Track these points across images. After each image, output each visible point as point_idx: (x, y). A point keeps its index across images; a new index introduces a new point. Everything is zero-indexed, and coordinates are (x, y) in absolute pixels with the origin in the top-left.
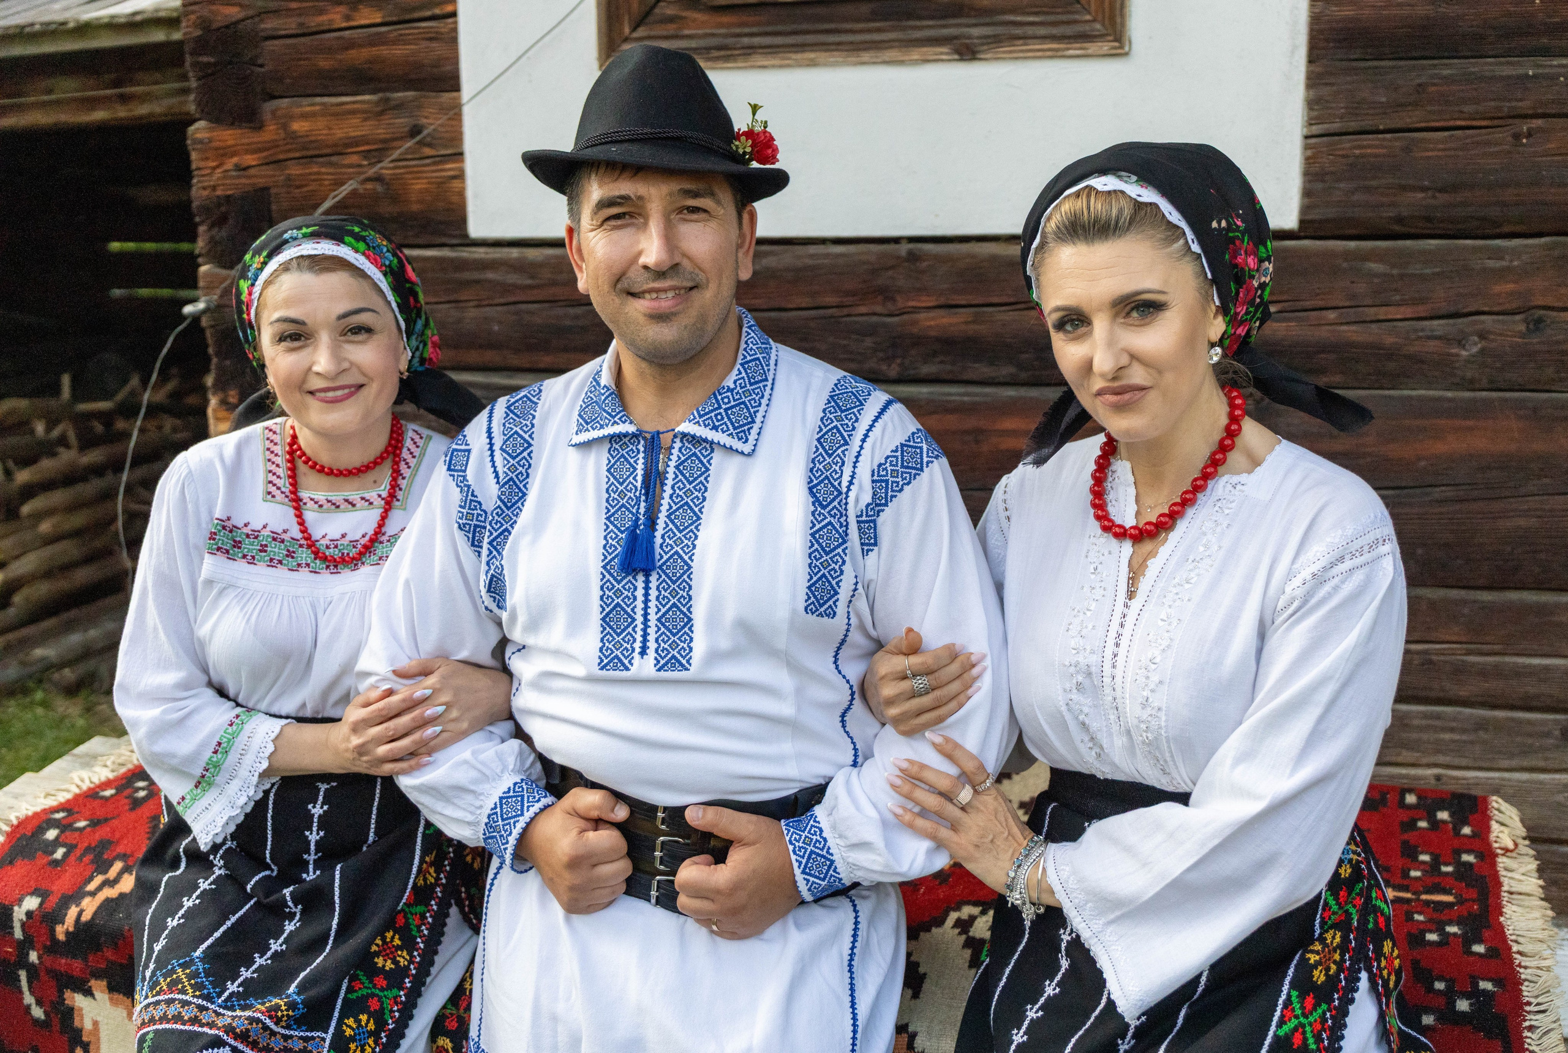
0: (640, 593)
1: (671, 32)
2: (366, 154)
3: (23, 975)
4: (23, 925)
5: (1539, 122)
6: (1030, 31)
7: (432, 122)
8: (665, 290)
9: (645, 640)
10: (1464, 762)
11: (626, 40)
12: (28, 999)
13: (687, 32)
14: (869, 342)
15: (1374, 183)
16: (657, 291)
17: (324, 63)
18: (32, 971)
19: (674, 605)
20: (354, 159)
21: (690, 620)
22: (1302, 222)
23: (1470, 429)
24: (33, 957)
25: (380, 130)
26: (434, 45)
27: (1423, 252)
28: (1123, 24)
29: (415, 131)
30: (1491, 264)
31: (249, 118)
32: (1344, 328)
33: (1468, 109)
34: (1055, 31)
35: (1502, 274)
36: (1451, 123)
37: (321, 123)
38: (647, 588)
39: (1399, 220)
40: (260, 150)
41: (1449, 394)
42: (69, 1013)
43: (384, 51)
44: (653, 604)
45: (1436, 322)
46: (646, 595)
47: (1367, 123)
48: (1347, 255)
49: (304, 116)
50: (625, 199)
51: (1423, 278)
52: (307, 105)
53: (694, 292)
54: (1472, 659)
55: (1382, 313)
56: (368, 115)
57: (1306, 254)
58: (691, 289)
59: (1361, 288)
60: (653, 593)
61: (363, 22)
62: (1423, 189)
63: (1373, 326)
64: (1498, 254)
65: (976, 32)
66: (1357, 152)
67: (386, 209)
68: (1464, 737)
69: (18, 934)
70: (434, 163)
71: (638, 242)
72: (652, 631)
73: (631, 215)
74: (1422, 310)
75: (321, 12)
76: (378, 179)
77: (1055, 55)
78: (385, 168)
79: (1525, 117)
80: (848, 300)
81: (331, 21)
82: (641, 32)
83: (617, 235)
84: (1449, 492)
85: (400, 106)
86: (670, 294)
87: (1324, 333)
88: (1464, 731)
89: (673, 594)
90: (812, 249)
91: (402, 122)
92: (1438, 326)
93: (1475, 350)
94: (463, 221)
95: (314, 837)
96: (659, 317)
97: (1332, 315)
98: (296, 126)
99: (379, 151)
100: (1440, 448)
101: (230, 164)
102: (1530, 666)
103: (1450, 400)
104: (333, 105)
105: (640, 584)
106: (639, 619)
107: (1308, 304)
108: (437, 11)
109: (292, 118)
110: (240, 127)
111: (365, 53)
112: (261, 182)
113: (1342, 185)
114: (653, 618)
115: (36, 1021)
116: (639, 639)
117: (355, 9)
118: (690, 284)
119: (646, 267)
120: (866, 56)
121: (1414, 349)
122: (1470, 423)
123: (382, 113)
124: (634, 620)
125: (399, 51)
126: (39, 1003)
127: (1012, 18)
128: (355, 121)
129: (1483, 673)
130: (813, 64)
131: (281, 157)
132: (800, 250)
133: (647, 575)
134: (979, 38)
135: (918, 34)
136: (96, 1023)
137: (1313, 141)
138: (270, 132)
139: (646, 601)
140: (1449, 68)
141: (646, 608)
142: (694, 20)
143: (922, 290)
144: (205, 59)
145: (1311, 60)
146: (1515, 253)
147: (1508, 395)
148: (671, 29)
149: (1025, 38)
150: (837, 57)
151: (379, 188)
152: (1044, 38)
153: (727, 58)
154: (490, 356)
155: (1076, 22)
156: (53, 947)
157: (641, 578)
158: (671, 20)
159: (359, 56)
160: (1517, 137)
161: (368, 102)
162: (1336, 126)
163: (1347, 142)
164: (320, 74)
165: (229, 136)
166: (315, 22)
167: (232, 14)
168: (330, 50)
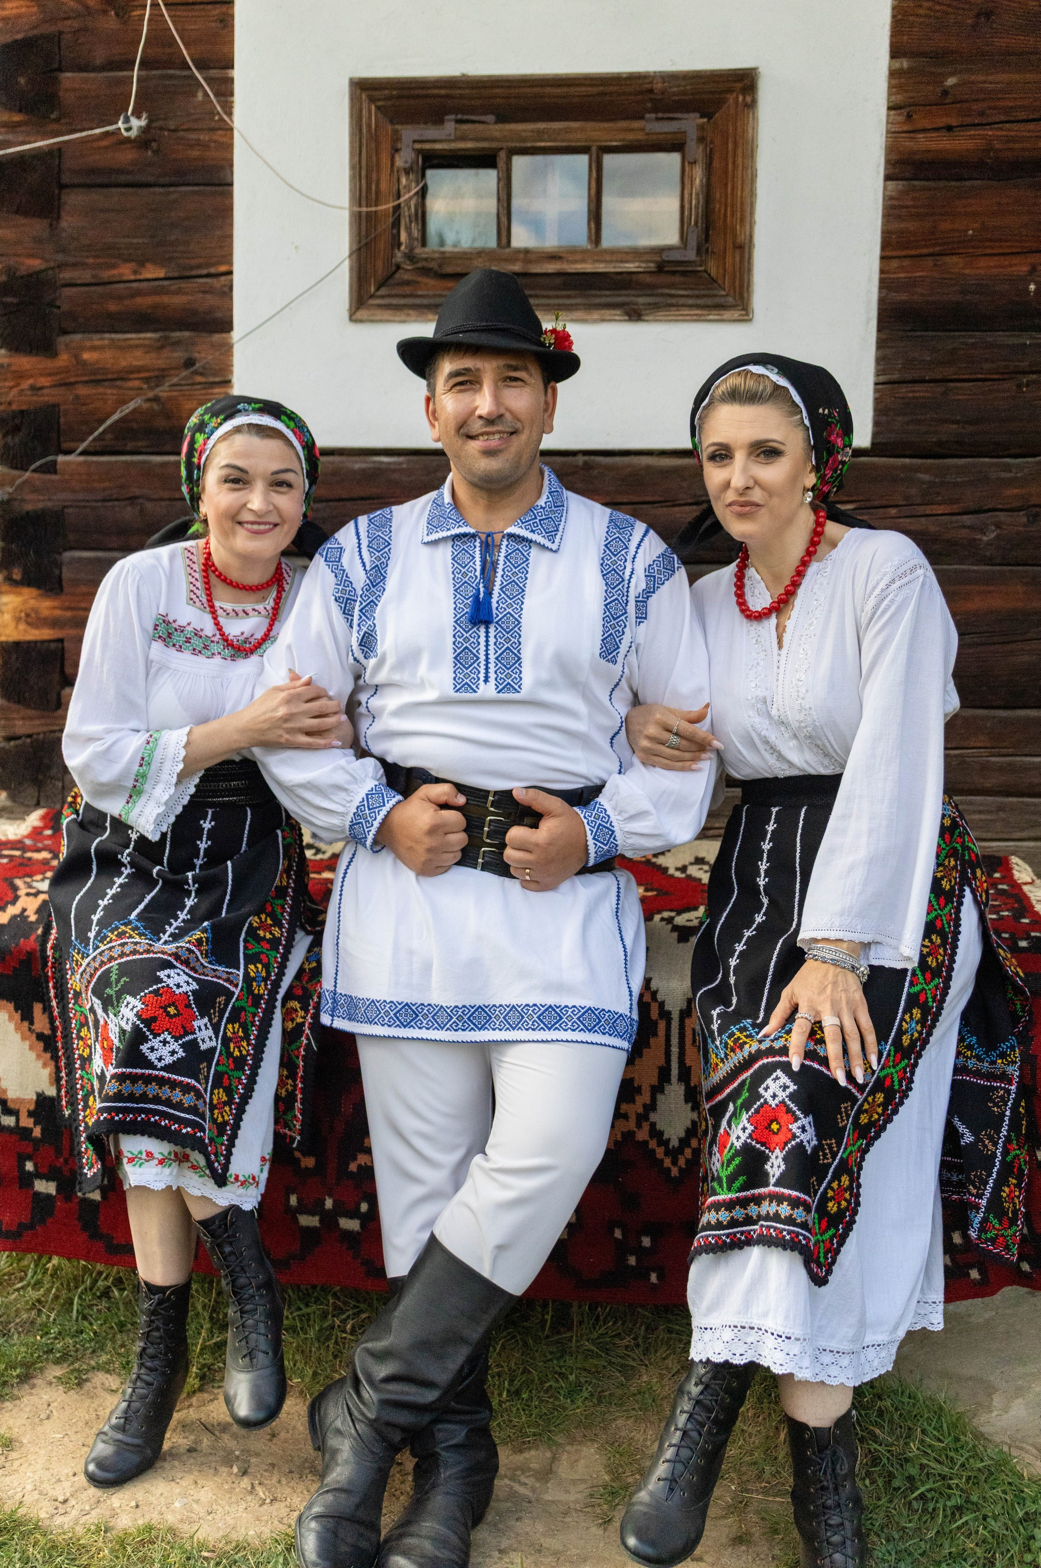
0: (482, 640)
1: (408, 292)
2: (147, 380)
5: (1034, 376)
6: (682, 301)
7: (204, 355)
8: (493, 433)
9: (487, 672)
10: (989, 835)
11: (372, 297)
13: (420, 293)
15: (923, 417)
16: (487, 433)
17: (113, 307)
19: (508, 648)
20: (136, 383)
21: (519, 659)
22: (873, 444)
23: (990, 592)
25: (159, 361)
26: (208, 296)
27: (957, 467)
28: (749, 299)
29: (189, 363)
30: (1003, 475)
31: (47, 348)
32: (901, 520)
33: (987, 366)
34: (699, 302)
35: (1009, 483)
36: (974, 377)
37: (109, 354)
38: (487, 637)
39: (940, 444)
40: (50, 375)
41: (975, 568)
43: (166, 299)
44: (492, 647)
45: (966, 517)
46: (487, 641)
47: (916, 375)
48: (904, 468)
49: (94, 348)
50: (468, 370)
51: (956, 484)
52: (96, 340)
53: (514, 436)
54: (993, 759)
55: (928, 510)
56: (148, 349)
57: (874, 466)
58: (512, 433)
59: (913, 491)
60: (492, 640)
61: (149, 276)
62: (957, 422)
63: (923, 519)
64: (1008, 468)
65: (641, 300)
66: (911, 395)
68: (989, 817)
70: (204, 388)
71: (474, 401)
72: (492, 666)
73: (471, 382)
74: (955, 508)
75: (113, 266)
76: (156, 399)
77: (699, 319)
78: (163, 391)
79: (1024, 373)
81: (121, 275)
82: (383, 291)
83: (461, 396)
84: (975, 639)
85: (177, 343)
86: (497, 436)
88: (989, 812)
89: (508, 640)
91: (179, 355)
92: (967, 519)
93: (993, 535)
95: (203, 845)
96: (489, 453)
97: (893, 511)
98: (86, 356)
99: (158, 377)
100: (969, 606)
101: (26, 384)
102: (1033, 763)
103: (974, 571)
104: (119, 340)
105: (482, 633)
106: (482, 657)
107: (876, 503)
108: (212, 270)
109: (83, 349)
110: (36, 355)
111: (149, 300)
112: (52, 400)
113: (900, 418)
114: (492, 657)
116: (482, 671)
117: (142, 263)
118: (511, 430)
119: (480, 417)
122: (991, 588)
123: (162, 347)
124: (478, 658)
125: (178, 300)
127: (667, 291)
128: (138, 353)
129: (1001, 769)
131: (73, 380)
133: (487, 628)
134: (644, 304)
135: (598, 301)
137: (880, 387)
138: (64, 359)
139: (487, 646)
140: (973, 338)
141: (487, 650)
142: (426, 284)
143: (594, 491)
144: (9, 300)
145: (880, 329)
147: (1015, 568)
148: (407, 290)
149: (677, 306)
151: (156, 407)
152: (691, 306)
155: (715, 296)
157: (483, 629)
158: (408, 283)
159: (144, 302)
160: (1019, 386)
161: (150, 339)
162: (896, 377)
163: (903, 390)
164: (110, 315)
165: (25, 362)
166: (106, 275)
167: (36, 264)
168: (120, 298)
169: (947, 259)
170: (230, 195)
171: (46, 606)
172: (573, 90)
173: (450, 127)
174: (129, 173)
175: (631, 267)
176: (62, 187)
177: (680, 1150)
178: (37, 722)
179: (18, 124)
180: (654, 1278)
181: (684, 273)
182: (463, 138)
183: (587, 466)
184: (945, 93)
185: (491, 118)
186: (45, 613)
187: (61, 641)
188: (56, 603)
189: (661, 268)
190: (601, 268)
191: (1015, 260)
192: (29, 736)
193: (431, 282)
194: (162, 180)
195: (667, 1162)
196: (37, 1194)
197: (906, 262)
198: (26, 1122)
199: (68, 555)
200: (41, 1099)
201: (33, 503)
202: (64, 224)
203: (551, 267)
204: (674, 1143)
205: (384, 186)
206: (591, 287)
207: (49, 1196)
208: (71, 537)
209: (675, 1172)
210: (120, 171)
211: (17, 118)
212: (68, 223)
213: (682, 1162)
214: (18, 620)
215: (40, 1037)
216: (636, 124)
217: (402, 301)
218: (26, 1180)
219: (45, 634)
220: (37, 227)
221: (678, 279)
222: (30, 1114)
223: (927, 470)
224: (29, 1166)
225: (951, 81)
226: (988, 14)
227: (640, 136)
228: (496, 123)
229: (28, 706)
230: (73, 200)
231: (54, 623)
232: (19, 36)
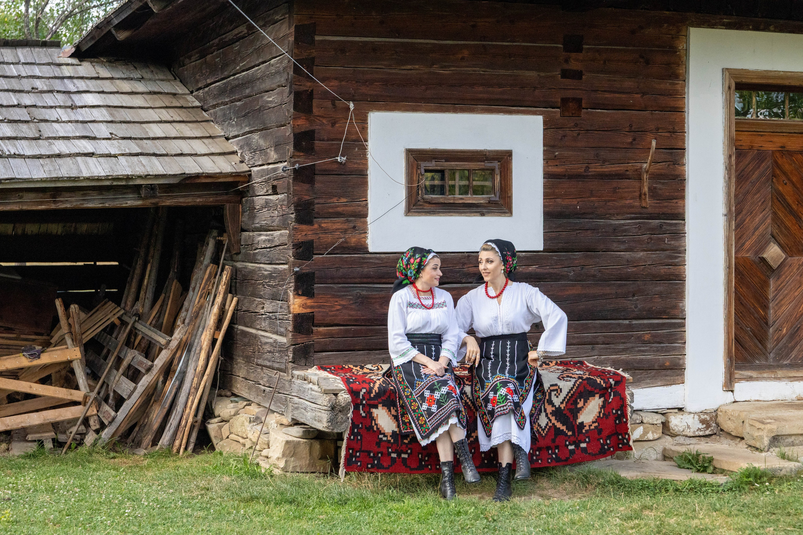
2: (341, 232)
3: (361, 407)
4: (363, 395)
5: (580, 231)
7: (358, 224)
11: (412, 209)
12: (362, 412)
13: (425, 208)
14: (458, 274)
15: (554, 242)
17: (330, 210)
18: (364, 405)
20: (338, 233)
22: (544, 249)
23: (572, 289)
24: (364, 402)
25: (345, 226)
26: (359, 207)
27: (563, 255)
28: (512, 210)
29: (354, 227)
30: (574, 257)
31: (310, 223)
32: (550, 270)
33: (569, 228)
34: (500, 211)
35: (576, 259)
36: (566, 231)
37: (330, 225)
39: (558, 249)
40: (312, 230)
42: (371, 413)
47: (553, 230)
48: (550, 256)
49: (325, 223)
51: (563, 260)
52: (326, 220)
54: (576, 335)
56: (342, 223)
57: (543, 255)
59: (553, 262)
61: (342, 201)
62: (562, 243)
63: (555, 269)
64: (575, 255)
65: (484, 211)
66: (552, 236)
67: (345, 245)
69: (361, 397)
70: (359, 235)
74: (563, 266)
75: (331, 199)
77: (500, 216)
79: (578, 230)
80: (455, 265)
81: (334, 201)
82: (414, 207)
84: (569, 302)
85: (351, 221)
87: (546, 271)
90: (447, 254)
91: (352, 225)
92: (566, 269)
93: (572, 274)
94: (367, 248)
97: (548, 267)
98: (323, 225)
99: (345, 231)
100: (567, 293)
101: (304, 233)
102: (585, 336)
103: (568, 284)
104: (333, 220)
107: (544, 265)
108: (362, 200)
109: (322, 223)
110: (307, 225)
111: (342, 209)
112: (312, 238)
113: (550, 242)
115: (363, 417)
117: (340, 198)
120: (463, 215)
121: (562, 273)
123: (346, 223)
125: (352, 208)
126: (364, 412)
127: (491, 208)
128: (339, 224)
129: (578, 338)
130: (452, 216)
131: (318, 232)
132: (444, 254)
135: (473, 211)
136: (377, 415)
137: (544, 233)
138: (316, 226)
140: (565, 221)
143: (470, 263)
144: (299, 208)
145: (544, 218)
146: (578, 255)
147: (578, 282)
148: (421, 207)
149: (494, 212)
150: (457, 214)
152: (497, 212)
153: (434, 214)
154: (369, 280)
155: (503, 210)
156: (371, 399)
159: (340, 209)
160: (577, 233)
161: (342, 220)
162: (547, 231)
163: (549, 234)
164: (329, 213)
165: (304, 227)
166: (329, 201)
167: (307, 198)
168: (333, 207)
169: (558, 200)
170: (367, 178)
171: (309, 302)
172: (465, 154)
173: (434, 163)
174: (336, 171)
175: (482, 202)
176: (315, 174)
177: (545, 429)
178: (305, 339)
179: (301, 156)
180: (540, 461)
181: (495, 204)
182: (437, 166)
183: (469, 256)
184: (555, 156)
185: (444, 160)
186: (309, 304)
187: (313, 312)
188: (312, 301)
189: (489, 202)
190: (474, 202)
191: (574, 200)
192: (303, 343)
193: (427, 205)
194: (346, 173)
195: (542, 432)
196: (392, 457)
197: (548, 200)
198: (389, 438)
199: (316, 285)
200: (394, 432)
201: (306, 270)
202: (316, 186)
203: (461, 202)
204: (543, 427)
205: (414, 178)
206: (471, 207)
207: (395, 458)
208: (316, 280)
209: (544, 434)
210: (333, 171)
211: (302, 154)
212: (317, 185)
213: (545, 432)
214: (300, 306)
215: (393, 415)
216: (483, 163)
217: (420, 210)
218: (389, 454)
219: (309, 310)
220: (306, 186)
221: (494, 205)
222: (391, 436)
223: (556, 256)
224: (390, 450)
225: (557, 153)
226: (564, 136)
227: (483, 167)
228: (445, 162)
229: (303, 334)
230: (317, 178)
231: (311, 307)
232: (303, 130)
